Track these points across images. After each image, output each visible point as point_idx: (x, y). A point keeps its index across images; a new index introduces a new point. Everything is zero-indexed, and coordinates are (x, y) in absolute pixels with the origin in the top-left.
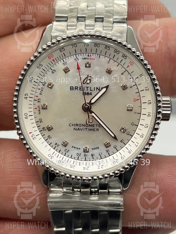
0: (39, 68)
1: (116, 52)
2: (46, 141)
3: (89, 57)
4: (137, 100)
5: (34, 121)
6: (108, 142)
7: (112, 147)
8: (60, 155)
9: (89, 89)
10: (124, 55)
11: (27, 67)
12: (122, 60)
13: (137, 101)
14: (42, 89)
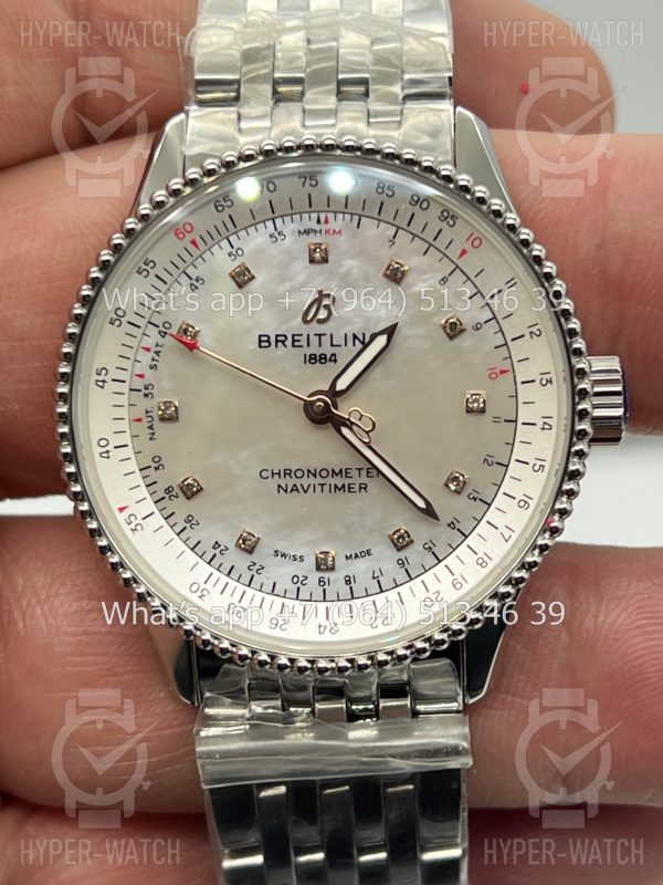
0: (145, 273)
1: (417, 202)
2: (178, 535)
3: (323, 227)
4: (503, 372)
5: (133, 465)
6: (402, 531)
7: (418, 547)
8: (233, 584)
9: (326, 340)
10: (445, 214)
11: (101, 270)
12: (440, 231)
13: (501, 377)
14: (158, 349)
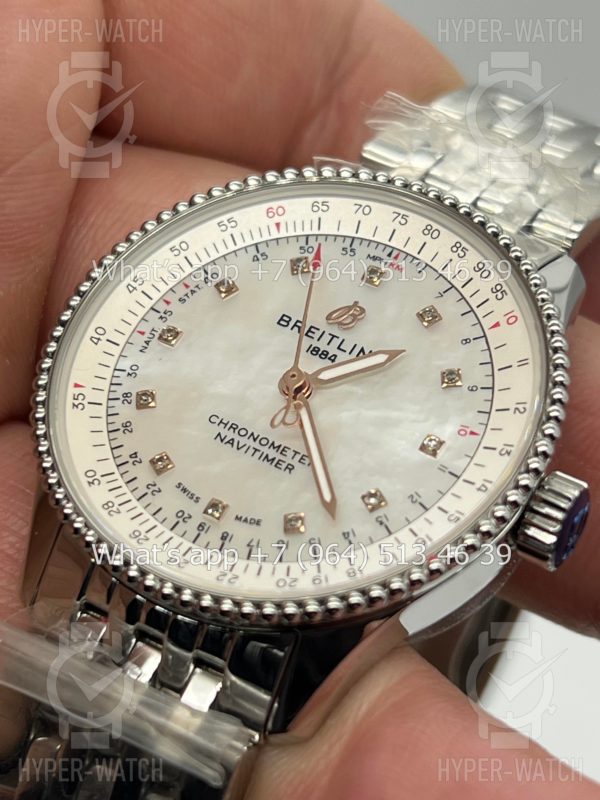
0: (223, 228)
2: (109, 432)
4: (472, 433)
5: (111, 362)
8: (125, 490)
9: (336, 342)
10: (499, 287)
12: (487, 301)
13: (469, 437)
14: (196, 289)
